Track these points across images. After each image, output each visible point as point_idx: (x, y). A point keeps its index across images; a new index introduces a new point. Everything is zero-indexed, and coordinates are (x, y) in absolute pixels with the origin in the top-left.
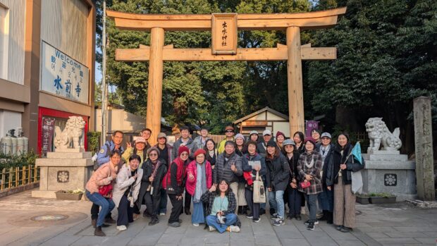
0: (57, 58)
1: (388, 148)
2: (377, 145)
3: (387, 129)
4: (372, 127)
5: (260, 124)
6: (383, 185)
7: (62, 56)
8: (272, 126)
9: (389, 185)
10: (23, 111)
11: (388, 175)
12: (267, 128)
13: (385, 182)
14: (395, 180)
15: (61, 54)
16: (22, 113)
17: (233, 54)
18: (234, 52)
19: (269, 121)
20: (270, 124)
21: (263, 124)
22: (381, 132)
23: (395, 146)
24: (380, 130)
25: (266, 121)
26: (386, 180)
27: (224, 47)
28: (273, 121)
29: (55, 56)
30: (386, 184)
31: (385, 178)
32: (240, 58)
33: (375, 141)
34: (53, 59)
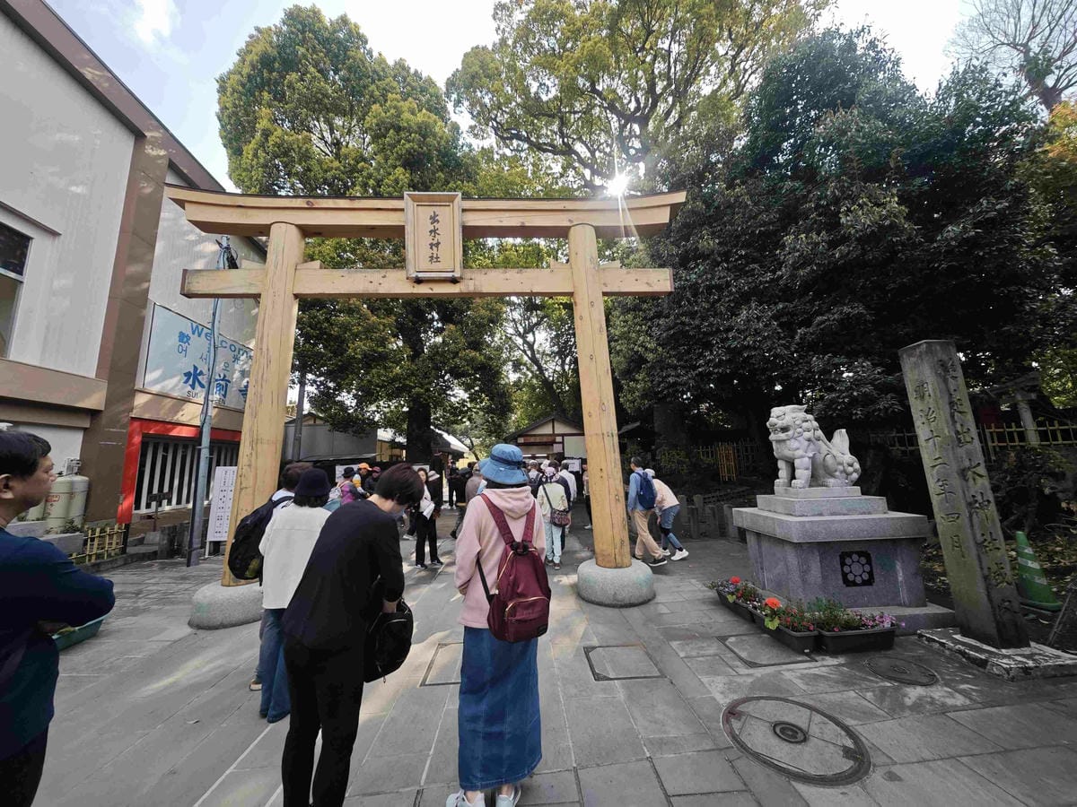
0: (193, 337)
1: (831, 481)
2: (803, 474)
3: (820, 433)
4: (785, 429)
5: (545, 439)
6: (841, 582)
8: (563, 443)
9: (854, 584)
10: (88, 426)
11: (849, 555)
12: (555, 445)
13: (845, 576)
14: (867, 568)
16: (85, 429)
17: (454, 281)
18: (457, 275)
19: (559, 435)
20: (559, 439)
21: (550, 439)
22: (809, 440)
23: (848, 474)
24: (807, 435)
25: (554, 435)
26: (846, 569)
27: (435, 266)
28: (563, 435)
29: (188, 333)
30: (847, 583)
31: (843, 564)
32: (471, 289)
33: (797, 463)
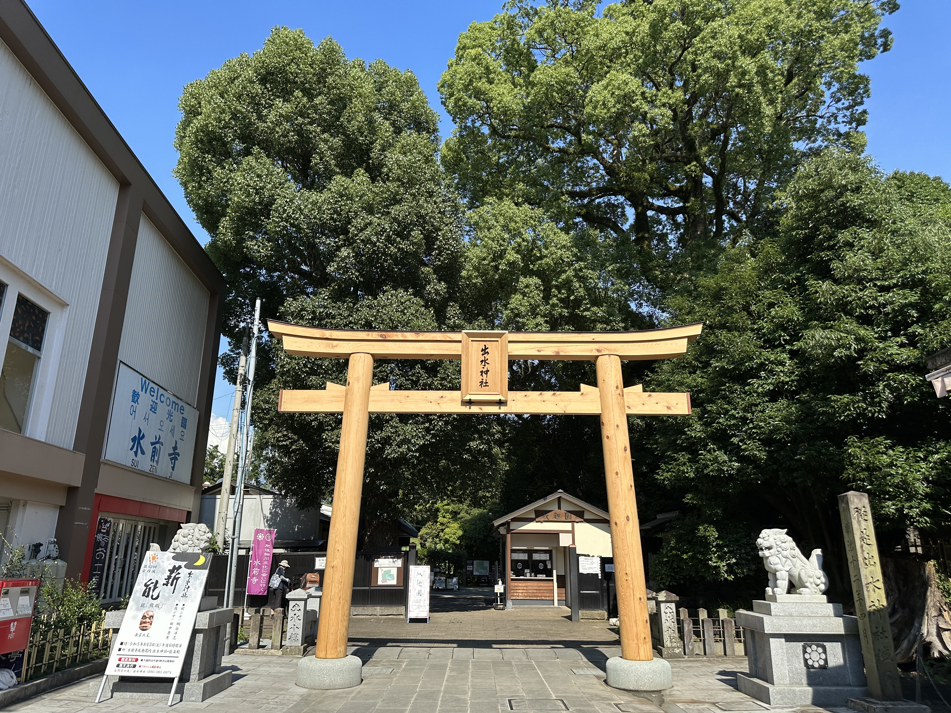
0: (142, 394)
1: (803, 590)
2: (783, 584)
3: (797, 551)
4: (769, 548)
6: (803, 666)
7: (152, 390)
8: (573, 532)
9: (812, 666)
10: (64, 503)
11: (810, 646)
12: (561, 535)
13: (806, 660)
14: (823, 656)
15: (152, 385)
16: (62, 508)
17: (500, 403)
18: (503, 399)
22: (787, 558)
23: (817, 585)
26: (807, 656)
27: (484, 390)
29: (139, 390)
30: (807, 666)
31: (805, 652)
32: (514, 409)
33: (779, 575)
34: (135, 396)
